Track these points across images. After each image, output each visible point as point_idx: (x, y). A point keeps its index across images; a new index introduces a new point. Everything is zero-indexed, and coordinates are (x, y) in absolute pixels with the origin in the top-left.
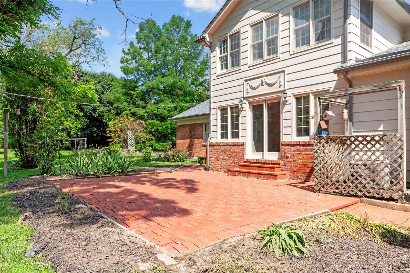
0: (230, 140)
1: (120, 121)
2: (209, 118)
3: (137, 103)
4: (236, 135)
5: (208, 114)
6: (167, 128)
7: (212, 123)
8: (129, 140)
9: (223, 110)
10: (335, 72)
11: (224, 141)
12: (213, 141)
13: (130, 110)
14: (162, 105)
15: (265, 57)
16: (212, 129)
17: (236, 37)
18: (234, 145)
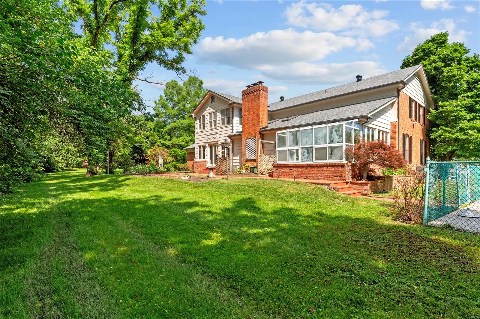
0: (202, 160)
1: (154, 150)
2: (194, 150)
3: (165, 137)
4: (204, 158)
5: (194, 148)
6: (185, 153)
7: (196, 152)
8: (159, 161)
9: (200, 147)
10: (228, 136)
11: (200, 160)
12: (196, 160)
13: (160, 142)
14: (181, 139)
15: (213, 127)
16: (196, 155)
17: (204, 116)
18: (203, 162)
